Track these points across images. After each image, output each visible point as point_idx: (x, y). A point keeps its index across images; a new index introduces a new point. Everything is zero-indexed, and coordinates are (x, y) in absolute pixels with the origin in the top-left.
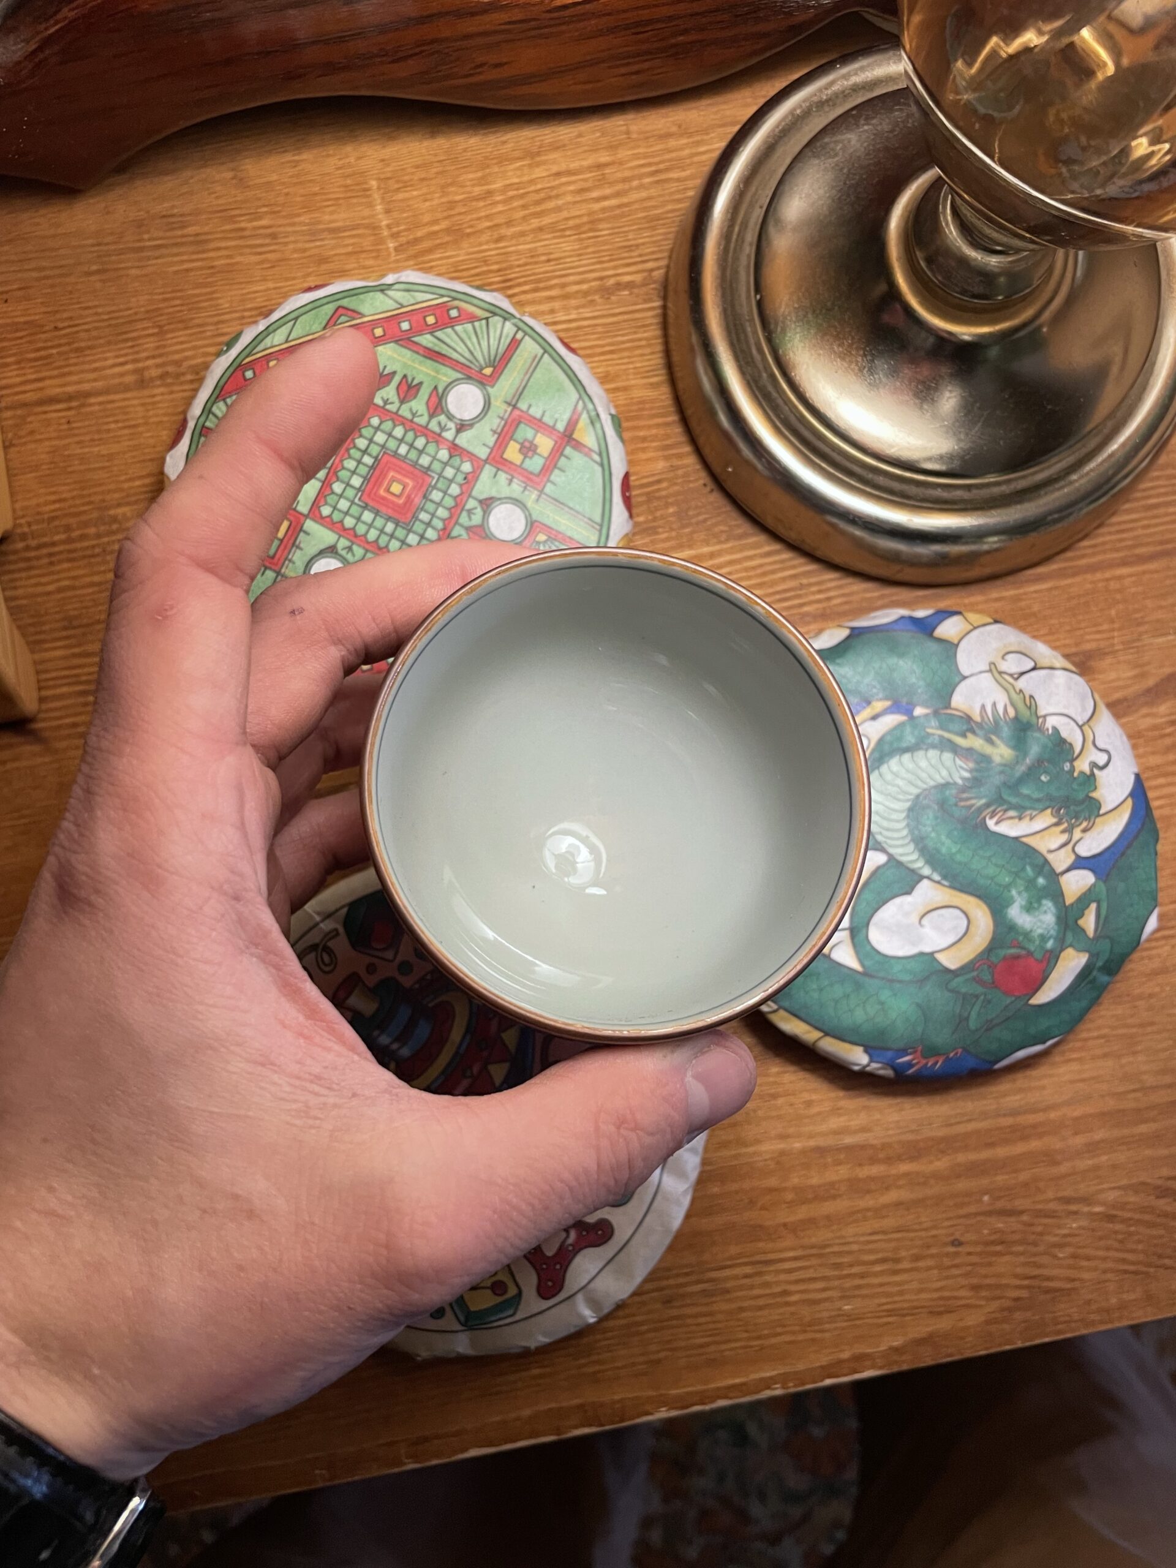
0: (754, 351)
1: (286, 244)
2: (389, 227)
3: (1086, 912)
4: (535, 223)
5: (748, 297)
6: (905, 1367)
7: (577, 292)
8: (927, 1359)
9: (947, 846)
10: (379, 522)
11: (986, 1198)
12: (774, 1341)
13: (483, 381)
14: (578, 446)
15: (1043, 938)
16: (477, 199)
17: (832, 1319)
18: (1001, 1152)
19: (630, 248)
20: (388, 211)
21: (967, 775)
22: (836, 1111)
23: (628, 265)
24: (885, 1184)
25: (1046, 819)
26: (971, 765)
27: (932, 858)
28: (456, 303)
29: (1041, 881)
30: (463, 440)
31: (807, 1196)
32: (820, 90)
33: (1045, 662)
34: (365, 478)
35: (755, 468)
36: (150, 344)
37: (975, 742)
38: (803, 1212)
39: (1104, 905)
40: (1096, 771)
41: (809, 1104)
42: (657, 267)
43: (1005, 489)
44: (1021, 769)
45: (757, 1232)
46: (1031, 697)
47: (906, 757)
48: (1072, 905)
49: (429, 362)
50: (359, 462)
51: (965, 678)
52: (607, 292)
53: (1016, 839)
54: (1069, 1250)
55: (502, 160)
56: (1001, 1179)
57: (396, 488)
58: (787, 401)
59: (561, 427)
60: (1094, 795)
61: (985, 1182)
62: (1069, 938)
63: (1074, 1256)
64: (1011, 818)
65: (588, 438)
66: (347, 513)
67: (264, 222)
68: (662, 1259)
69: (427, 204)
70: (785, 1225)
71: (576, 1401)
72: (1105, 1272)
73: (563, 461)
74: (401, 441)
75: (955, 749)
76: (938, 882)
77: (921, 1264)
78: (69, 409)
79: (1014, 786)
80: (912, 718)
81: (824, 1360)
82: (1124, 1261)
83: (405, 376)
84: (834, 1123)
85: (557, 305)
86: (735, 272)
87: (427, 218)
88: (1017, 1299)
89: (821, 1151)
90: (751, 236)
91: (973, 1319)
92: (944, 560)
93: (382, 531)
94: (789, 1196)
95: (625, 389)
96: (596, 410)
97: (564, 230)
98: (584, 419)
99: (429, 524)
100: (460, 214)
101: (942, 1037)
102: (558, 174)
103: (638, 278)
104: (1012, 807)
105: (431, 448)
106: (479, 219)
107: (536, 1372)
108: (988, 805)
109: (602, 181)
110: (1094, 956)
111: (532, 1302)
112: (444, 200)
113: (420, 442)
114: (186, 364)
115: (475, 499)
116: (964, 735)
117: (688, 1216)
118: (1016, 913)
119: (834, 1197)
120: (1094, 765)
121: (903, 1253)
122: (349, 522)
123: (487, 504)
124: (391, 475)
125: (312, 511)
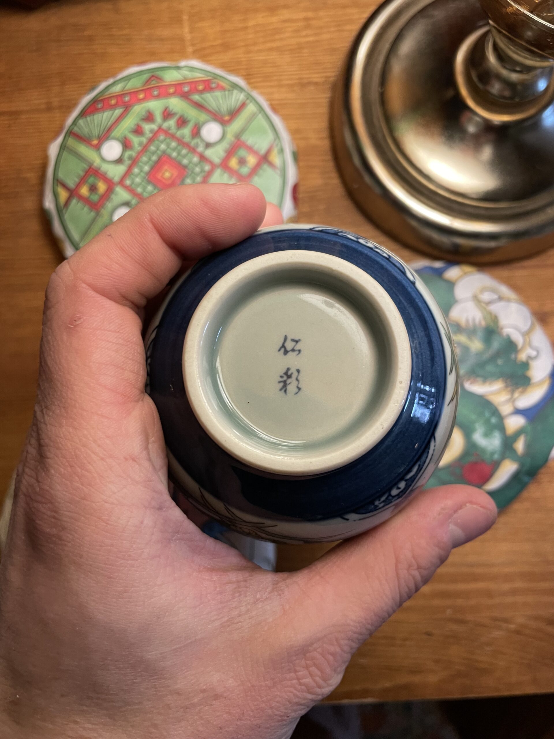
1: (135, 44)
2: (190, 40)
3: (518, 440)
5: (376, 92)
6: (391, 699)
7: (287, 85)
11: (449, 611)
13: (224, 122)
14: (271, 164)
16: (239, 30)
17: (353, 667)
18: (461, 587)
19: (318, 64)
20: (191, 32)
23: (317, 73)
25: (499, 385)
28: (216, 80)
30: (209, 153)
33: (505, 297)
34: (151, 168)
36: (56, 90)
39: (530, 437)
40: (529, 360)
42: (333, 75)
46: (495, 315)
49: (196, 110)
50: (150, 159)
51: (458, 302)
52: (303, 86)
54: (492, 648)
56: (459, 602)
57: (167, 175)
59: (263, 151)
61: (449, 602)
63: (496, 652)
64: (478, 382)
65: (277, 161)
66: (138, 185)
67: (126, 32)
69: (211, 31)
72: (512, 662)
73: (260, 171)
74: (174, 150)
77: (407, 643)
79: (482, 365)
82: (523, 658)
83: (181, 116)
85: (274, 90)
86: (371, 76)
87: (211, 37)
88: (459, 671)
95: (304, 139)
96: (282, 147)
97: (284, 51)
98: (275, 151)
100: (230, 37)
103: (320, 80)
104: (480, 376)
105: (190, 155)
106: (239, 40)
112: (221, 29)
113: (184, 151)
118: (478, 439)
120: (529, 357)
124: (166, 167)
125: (121, 182)
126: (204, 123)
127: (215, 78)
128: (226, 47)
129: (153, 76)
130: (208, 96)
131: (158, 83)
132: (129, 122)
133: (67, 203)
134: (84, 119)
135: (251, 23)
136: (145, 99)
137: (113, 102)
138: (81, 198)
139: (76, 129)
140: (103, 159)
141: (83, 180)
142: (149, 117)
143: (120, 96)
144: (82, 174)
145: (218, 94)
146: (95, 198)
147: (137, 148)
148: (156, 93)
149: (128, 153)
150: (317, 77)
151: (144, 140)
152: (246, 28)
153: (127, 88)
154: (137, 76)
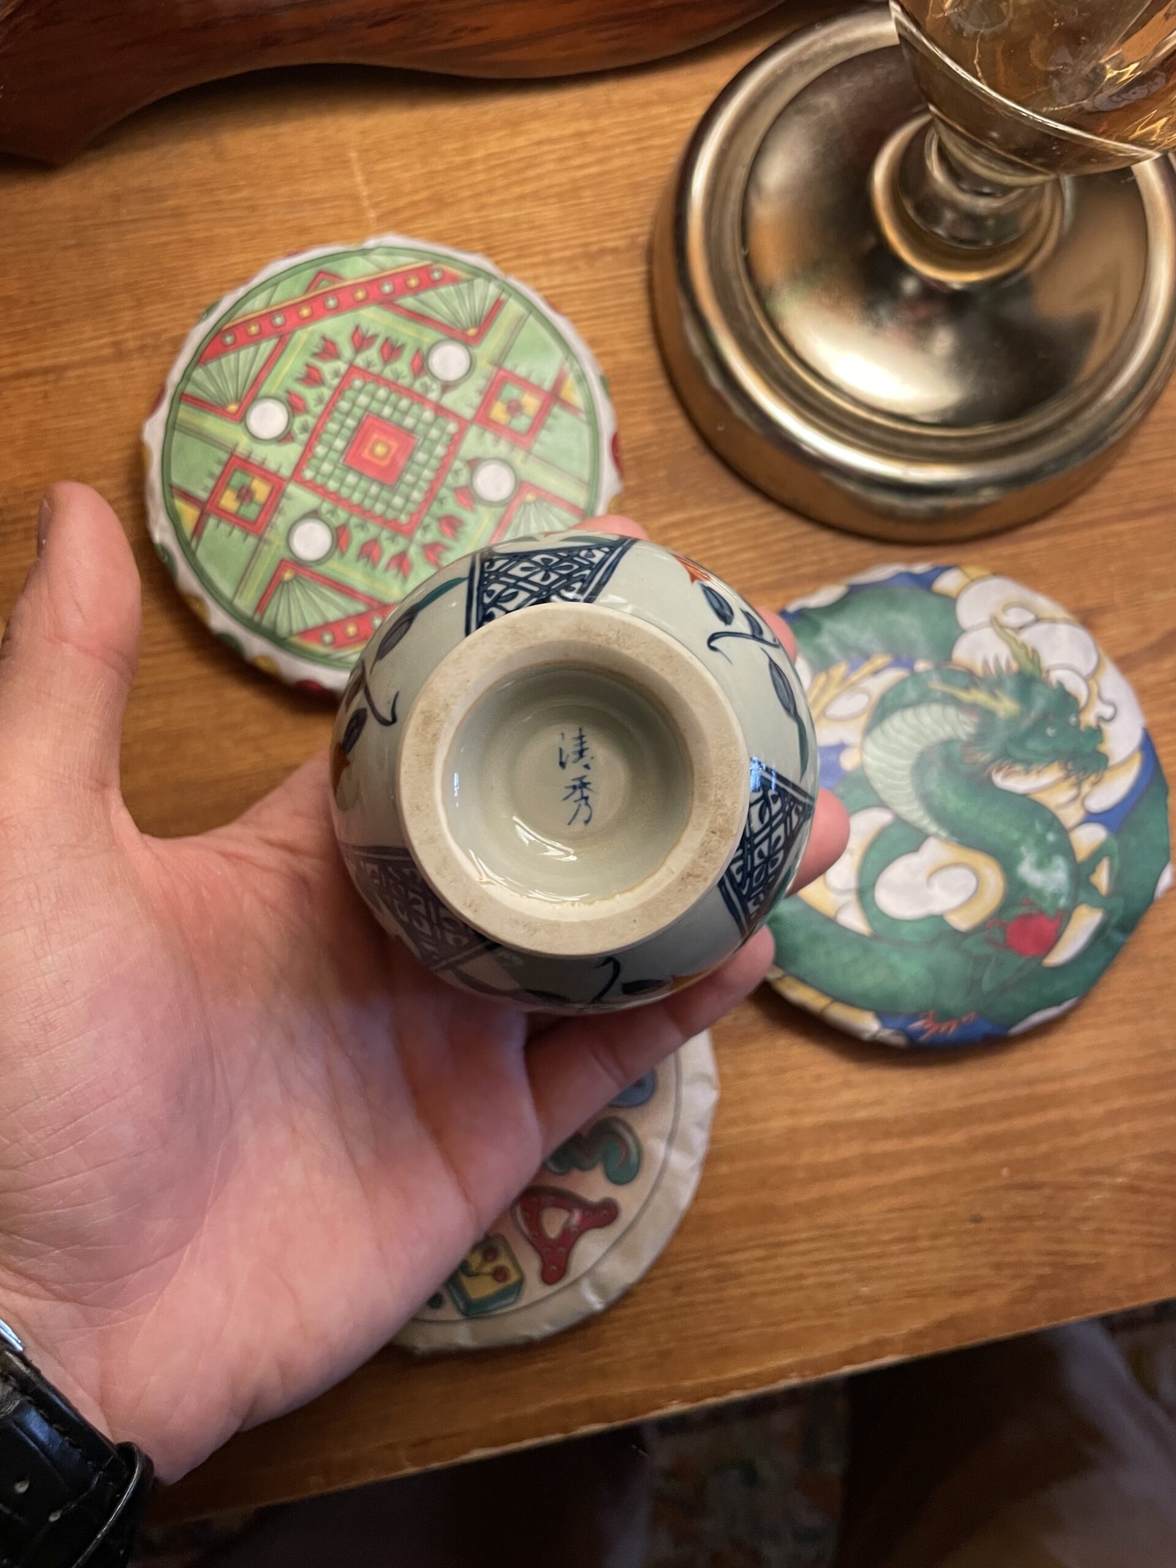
0: (742, 307)
1: (267, 215)
2: (369, 197)
3: (1098, 870)
4: (517, 191)
5: (735, 254)
6: (926, 1351)
7: (562, 259)
8: (948, 1343)
9: (954, 803)
10: (363, 484)
11: (1005, 1172)
12: (787, 1327)
13: (468, 341)
14: (566, 405)
15: (1056, 896)
16: (458, 168)
17: (849, 1304)
18: (1019, 1123)
19: (612, 215)
20: (368, 182)
21: (970, 729)
22: (848, 1085)
23: (612, 231)
24: (899, 1159)
25: (1053, 774)
26: (975, 720)
27: (940, 816)
28: (438, 266)
29: (1051, 837)
30: (448, 401)
31: (819, 1174)
32: (801, 52)
33: (1047, 615)
34: (348, 443)
35: (745, 426)
36: (128, 317)
37: (979, 696)
38: (815, 1192)
39: (1117, 861)
40: (1103, 726)
41: (818, 1078)
42: (641, 232)
43: (1000, 440)
44: (1026, 723)
45: (768, 1213)
46: (1034, 651)
47: (909, 714)
48: (1083, 863)
49: (412, 324)
50: (342, 425)
51: (963, 631)
52: (591, 257)
53: (1024, 796)
54: (1091, 1225)
55: (483, 130)
56: (1020, 1151)
57: (380, 450)
58: (777, 357)
59: (547, 385)
60: (1104, 748)
61: (1003, 1155)
62: (1083, 895)
63: (1100, 1231)
64: (1017, 773)
65: (576, 397)
66: (330, 476)
67: (244, 194)
68: (671, 1243)
69: (407, 175)
70: (797, 1205)
71: (583, 1396)
72: (1132, 1245)
73: (550, 421)
74: (385, 402)
75: (958, 703)
76: (945, 841)
77: (940, 1242)
78: (45, 383)
79: (1019, 740)
80: (914, 674)
81: (843, 1345)
82: (1150, 1234)
83: (387, 340)
84: (847, 1096)
85: (541, 271)
86: (720, 230)
87: (408, 188)
88: (1041, 1277)
89: (833, 1127)
90: (735, 194)
91: (996, 1299)
92: (939, 516)
93: (366, 494)
94: (801, 1175)
95: (612, 354)
96: (582, 370)
97: (545, 198)
98: (571, 380)
99: (413, 486)
100: (443, 184)
101: (954, 1000)
102: (540, 143)
103: (621, 243)
104: (1016, 761)
105: (415, 409)
106: (462, 187)
107: (541, 1365)
108: (993, 761)
109: (584, 149)
110: (1109, 913)
111: (535, 1289)
112: (424, 170)
113: (404, 403)
114: (164, 337)
115: (461, 460)
116: (966, 688)
117: (697, 1197)
118: (1027, 871)
119: (847, 1175)
120: (1101, 718)
121: (920, 1231)
122: (332, 485)
123: (473, 464)
124: (375, 437)
125: (296, 475)
126: (433, 347)
127: (437, 262)
128: (439, 203)
129: (320, 272)
130: (429, 296)
131: (334, 283)
132: (292, 364)
133: (198, 529)
134: (204, 368)
135: (479, 154)
136: (313, 318)
137: (254, 329)
138: (224, 515)
139: (190, 389)
140: (254, 438)
141: (222, 482)
142: (329, 350)
143: (266, 317)
144: (217, 470)
145: (446, 290)
146: (251, 511)
147: (316, 408)
149: (298, 421)
150: (614, 239)
151: (327, 393)
152: (470, 163)
153: (273, 301)
154: (289, 277)
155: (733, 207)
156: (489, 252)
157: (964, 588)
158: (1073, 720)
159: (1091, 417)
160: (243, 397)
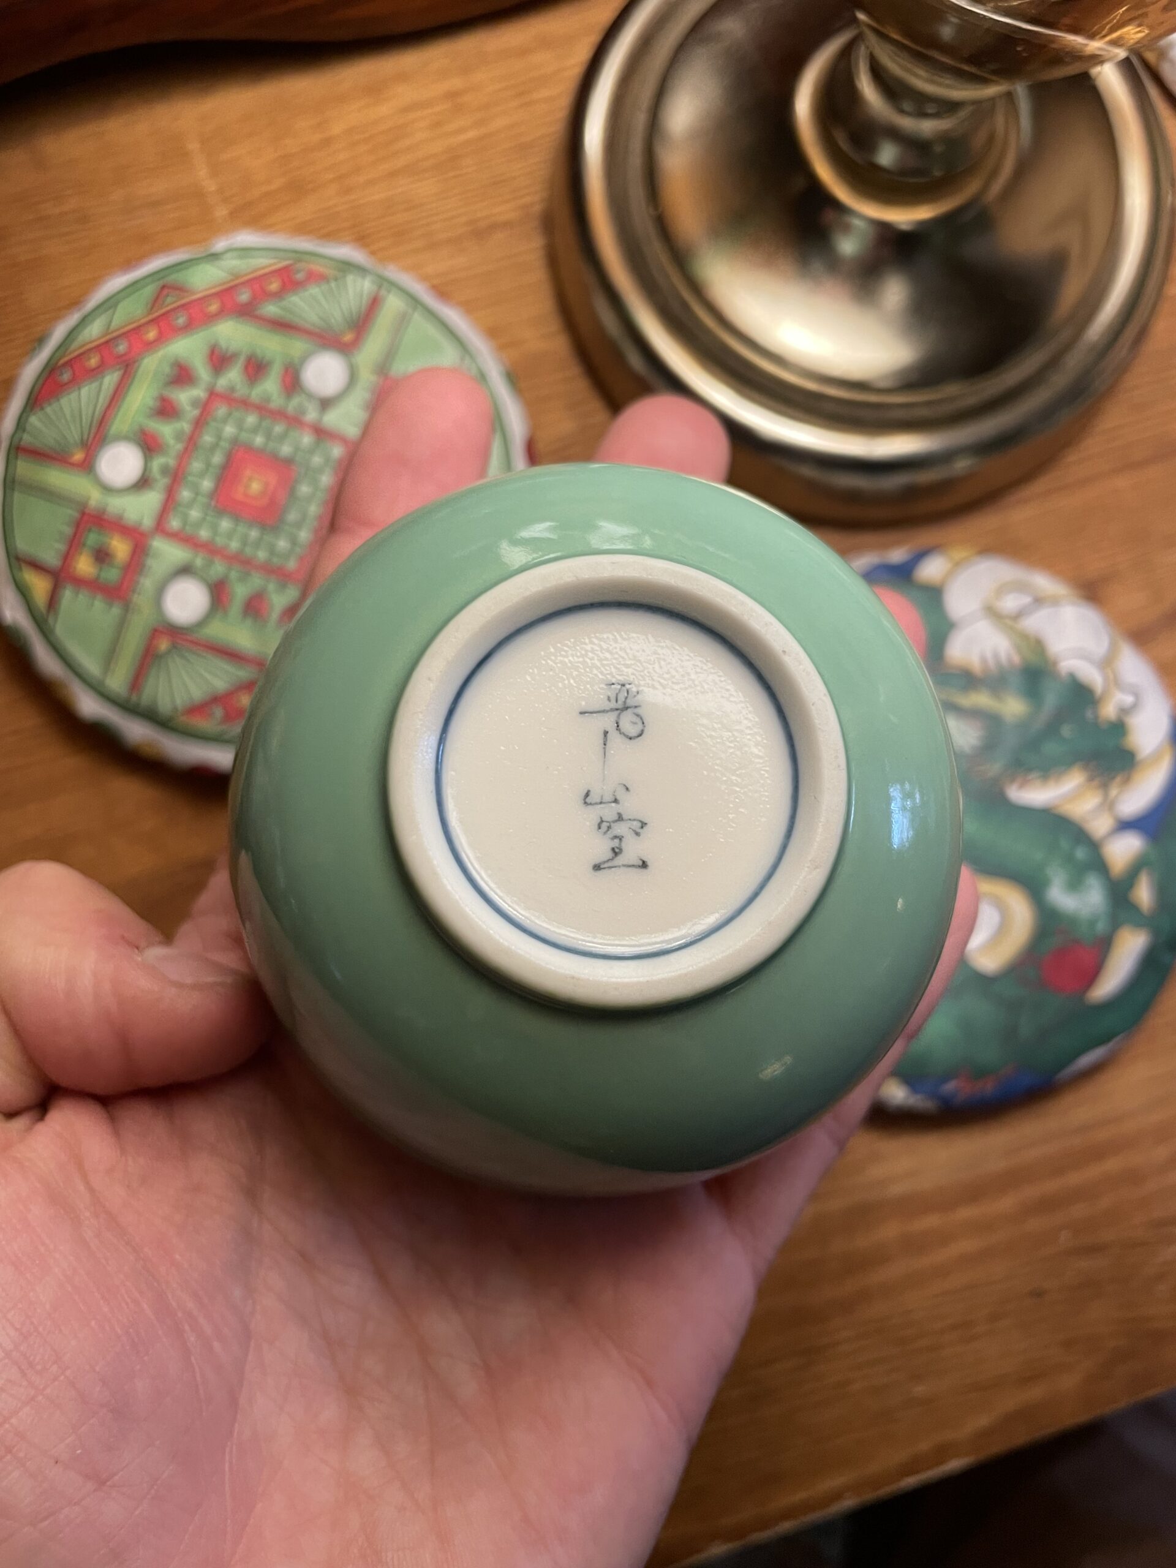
0: (660, 277)
1: (101, 226)
2: (217, 192)
3: (1138, 886)
4: (388, 166)
5: (644, 216)
6: (995, 1450)
7: (446, 241)
10: (241, 529)
11: (1065, 1235)
13: (345, 348)
15: (1092, 923)
16: (314, 149)
20: (214, 175)
21: (975, 739)
23: (501, 203)
25: (1074, 780)
26: (979, 727)
28: (301, 264)
29: (1080, 854)
33: (1048, 595)
34: (217, 483)
39: (1157, 874)
40: (1124, 716)
44: (1039, 725)
46: (1038, 640)
48: (1121, 879)
49: (277, 335)
50: (208, 462)
51: (954, 626)
53: (1045, 810)
54: (1168, 1283)
55: (339, 101)
56: (1078, 1211)
57: (255, 487)
60: (1129, 742)
61: (1060, 1216)
62: (1123, 916)
64: (1034, 783)
66: (199, 524)
67: (71, 204)
69: (258, 162)
70: (833, 1302)
74: (255, 430)
75: (959, 710)
77: (999, 1325)
79: (1033, 745)
81: (901, 1453)
83: (250, 356)
85: (425, 256)
86: (625, 187)
87: (261, 176)
88: (1116, 1350)
93: (245, 540)
95: (516, 343)
96: (480, 367)
97: (420, 172)
99: (299, 525)
100: (299, 168)
101: (989, 1053)
103: (512, 216)
104: (1031, 768)
105: (292, 434)
106: (323, 169)
108: (1005, 771)
109: (458, 111)
110: (1156, 932)
112: (277, 155)
113: (279, 429)
116: (964, 691)
118: (1058, 895)
120: (1122, 709)
122: (204, 534)
124: (248, 473)
125: (160, 527)
126: (305, 358)
127: (300, 261)
128: (298, 189)
129: (163, 287)
130: (295, 301)
131: (180, 298)
132: (141, 397)
133: (53, 601)
134: (40, 414)
135: (337, 129)
136: (162, 338)
137: (93, 361)
138: (80, 582)
139: (27, 439)
140: (107, 489)
141: (74, 544)
142: (182, 375)
143: (105, 346)
144: (68, 531)
145: (314, 290)
146: (112, 575)
147: (175, 447)
148: (181, 320)
149: (157, 463)
150: (505, 211)
151: (185, 426)
152: (329, 141)
153: (113, 324)
154: (127, 297)
155: (635, 160)
156: (362, 240)
157: (950, 574)
158: (1089, 714)
159: (1074, 362)
160: (90, 439)
